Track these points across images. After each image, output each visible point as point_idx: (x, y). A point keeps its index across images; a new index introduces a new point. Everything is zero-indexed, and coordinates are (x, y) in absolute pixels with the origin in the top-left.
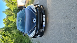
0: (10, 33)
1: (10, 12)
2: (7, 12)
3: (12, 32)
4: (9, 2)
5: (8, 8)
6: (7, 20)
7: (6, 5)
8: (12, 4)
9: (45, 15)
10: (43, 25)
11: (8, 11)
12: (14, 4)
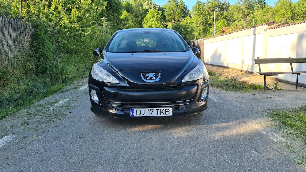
0: (101, 15)
1: (177, 17)
2: (174, 7)
3: (105, 23)
4: (211, 13)
5: (188, 8)
6: (145, 7)
7: (199, 4)
8: (204, 21)
9: (171, 114)
10: (135, 110)
11: (179, 10)
12: (205, 30)
